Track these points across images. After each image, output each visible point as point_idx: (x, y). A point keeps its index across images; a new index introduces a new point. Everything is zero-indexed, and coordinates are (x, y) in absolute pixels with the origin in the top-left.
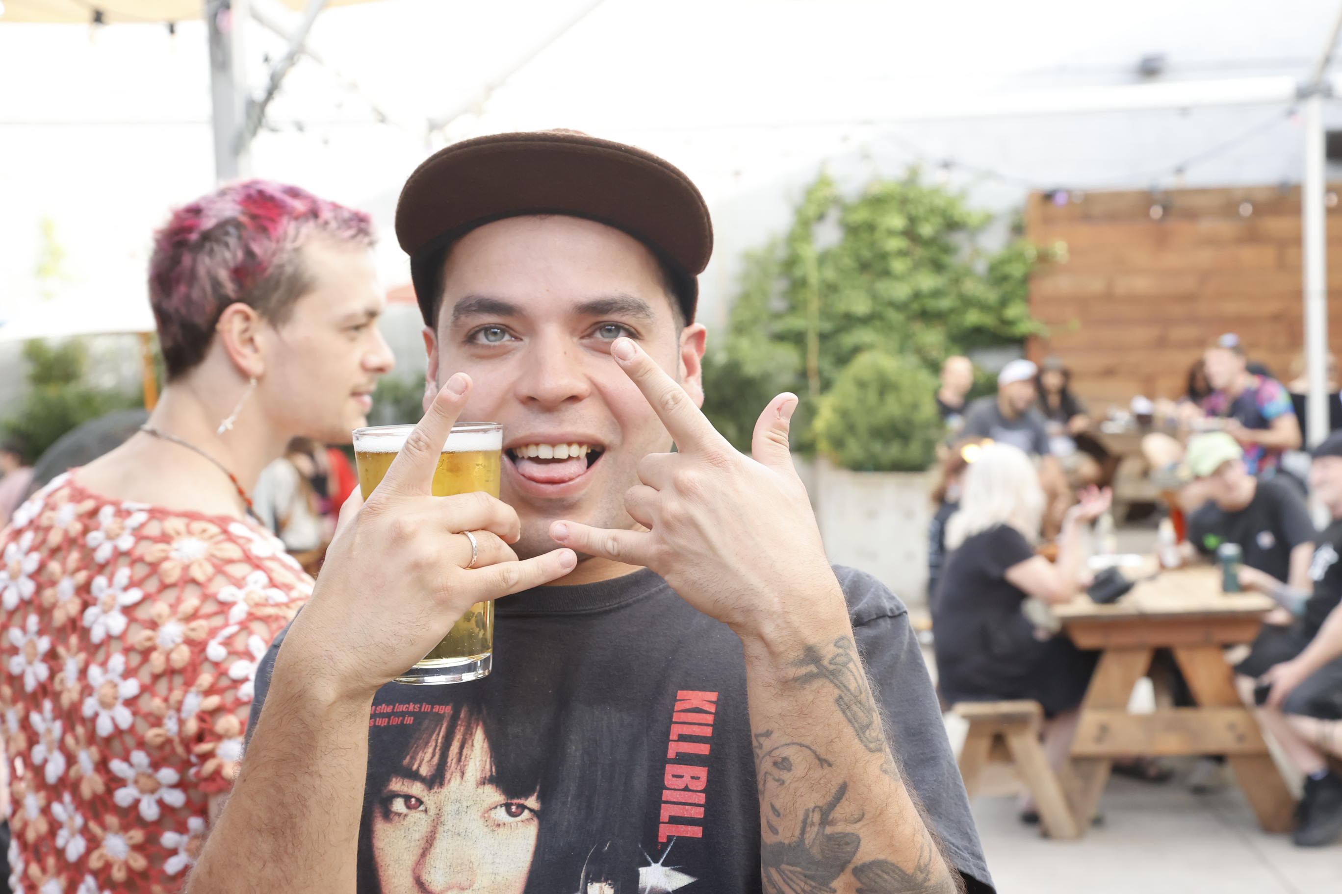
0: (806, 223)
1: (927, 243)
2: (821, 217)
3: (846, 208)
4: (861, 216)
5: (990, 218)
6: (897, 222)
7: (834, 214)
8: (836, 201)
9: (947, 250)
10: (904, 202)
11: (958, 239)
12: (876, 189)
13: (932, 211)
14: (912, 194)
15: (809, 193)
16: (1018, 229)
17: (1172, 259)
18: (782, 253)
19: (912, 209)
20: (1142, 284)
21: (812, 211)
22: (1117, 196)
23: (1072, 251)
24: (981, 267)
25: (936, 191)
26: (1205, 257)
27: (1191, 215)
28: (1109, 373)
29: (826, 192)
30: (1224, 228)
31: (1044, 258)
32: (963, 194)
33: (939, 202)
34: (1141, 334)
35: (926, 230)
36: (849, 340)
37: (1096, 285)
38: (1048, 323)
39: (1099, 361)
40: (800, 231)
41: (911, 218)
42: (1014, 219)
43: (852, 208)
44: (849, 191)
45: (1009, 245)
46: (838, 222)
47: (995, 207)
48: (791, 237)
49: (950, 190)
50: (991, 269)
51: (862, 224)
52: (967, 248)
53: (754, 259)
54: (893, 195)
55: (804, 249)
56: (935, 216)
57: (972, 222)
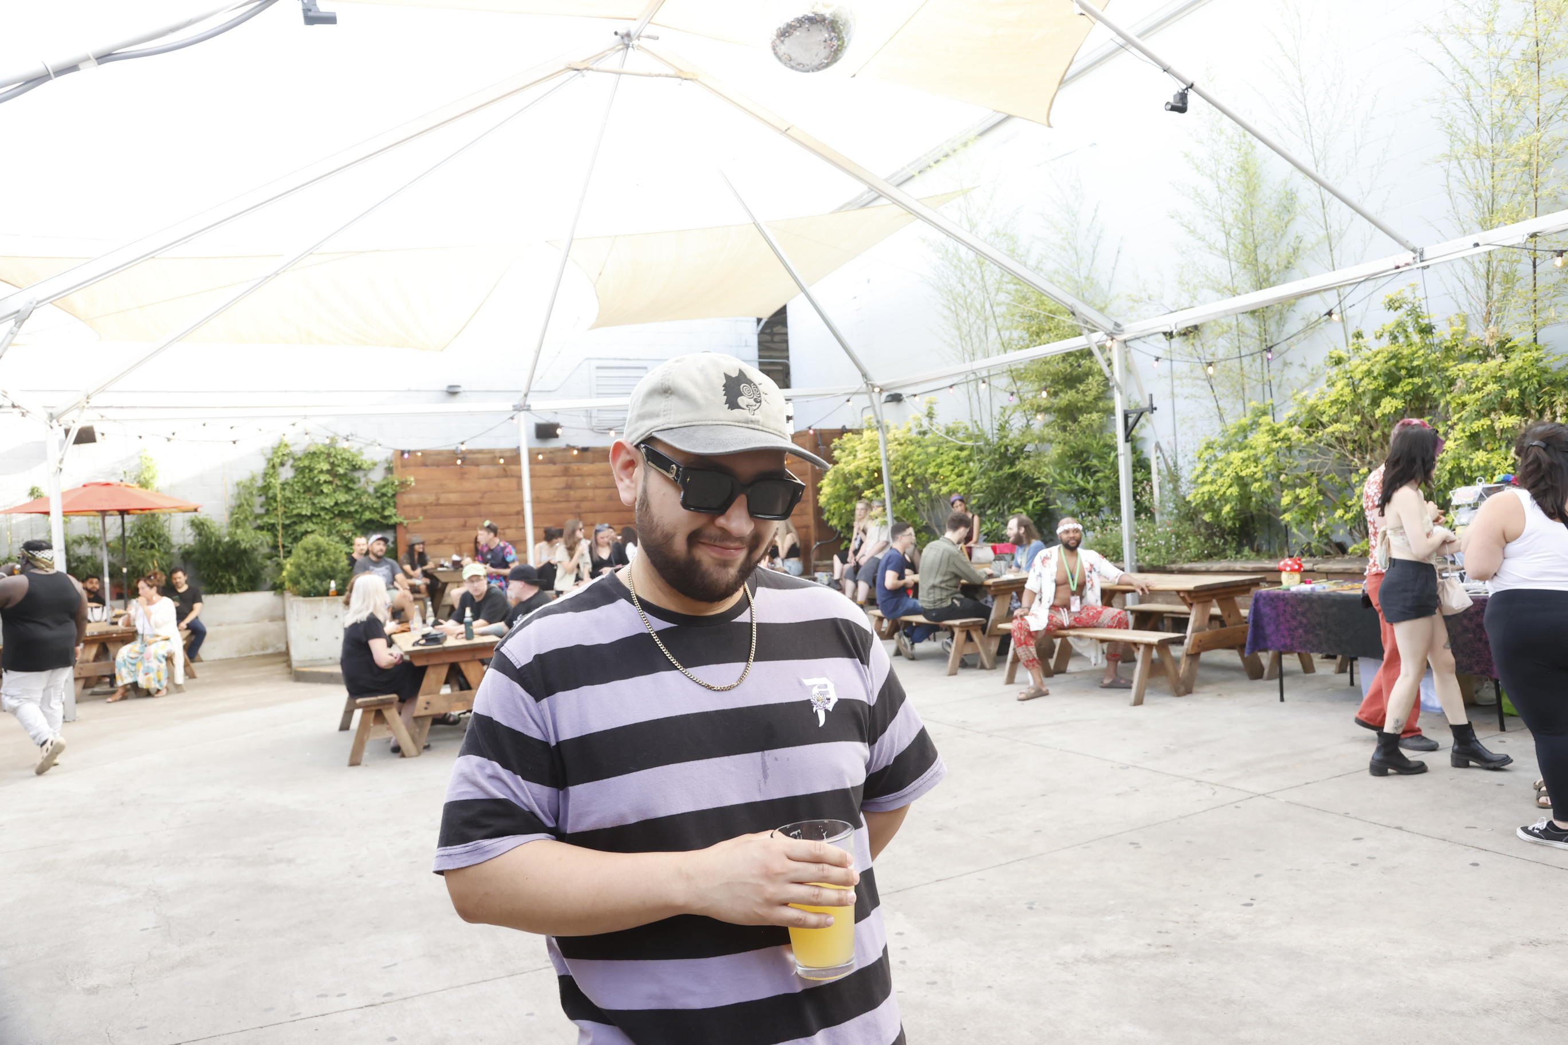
0: (273, 467)
1: (341, 477)
2: (282, 464)
3: (295, 460)
4: (306, 463)
5: (375, 464)
6: (326, 467)
7: (291, 462)
8: (291, 455)
9: (352, 481)
10: (329, 455)
11: (357, 474)
12: (312, 449)
13: (343, 459)
14: (332, 451)
15: (275, 451)
16: (389, 470)
17: (467, 485)
18: (260, 483)
19: (331, 460)
20: (453, 497)
21: (277, 461)
22: (439, 453)
23: (416, 480)
24: (371, 490)
25: (345, 450)
26: (483, 484)
27: (477, 464)
28: (439, 542)
29: (286, 451)
30: (492, 470)
31: (403, 484)
32: (360, 452)
33: (346, 455)
34: (454, 522)
35: (341, 471)
36: (300, 528)
37: (431, 498)
38: (406, 519)
39: (433, 536)
40: (271, 471)
41: (332, 464)
42: (387, 465)
43: (300, 459)
44: (298, 449)
45: (385, 478)
46: (292, 466)
47: (377, 459)
48: (266, 474)
49: (353, 450)
50: (376, 491)
51: (305, 467)
52: (363, 480)
53: (244, 486)
54: (322, 453)
55: (273, 481)
56: (345, 463)
57: (365, 466)
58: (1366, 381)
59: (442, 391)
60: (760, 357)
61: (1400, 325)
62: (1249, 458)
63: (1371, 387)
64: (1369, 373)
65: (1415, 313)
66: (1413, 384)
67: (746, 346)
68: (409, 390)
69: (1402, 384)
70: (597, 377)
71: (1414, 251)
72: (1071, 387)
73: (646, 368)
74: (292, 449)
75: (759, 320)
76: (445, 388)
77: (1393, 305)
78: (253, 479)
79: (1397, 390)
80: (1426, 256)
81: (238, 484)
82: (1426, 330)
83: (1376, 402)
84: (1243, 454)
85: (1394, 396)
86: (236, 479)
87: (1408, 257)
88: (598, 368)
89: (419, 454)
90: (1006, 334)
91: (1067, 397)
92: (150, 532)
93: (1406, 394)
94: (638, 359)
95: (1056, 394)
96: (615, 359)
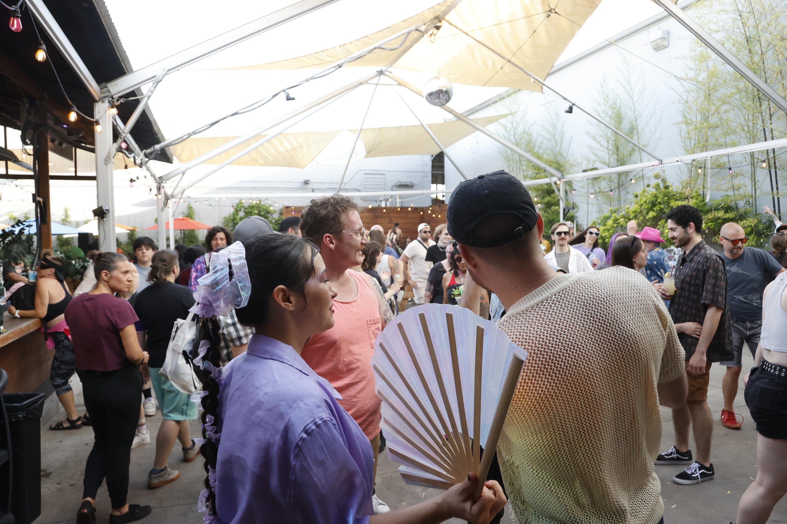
0: (237, 211)
2: (240, 210)
3: (245, 209)
4: (249, 210)
5: (275, 211)
6: (257, 212)
7: (243, 210)
8: (243, 207)
10: (258, 207)
11: (269, 215)
12: (252, 205)
13: (264, 209)
14: (259, 206)
15: (237, 205)
16: (281, 214)
18: (232, 218)
19: (259, 209)
21: (239, 209)
25: (264, 205)
29: (242, 205)
32: (270, 206)
33: (265, 208)
35: (262, 213)
40: (236, 213)
41: (259, 211)
42: (279, 212)
43: (247, 208)
44: (246, 205)
45: (279, 217)
46: (244, 211)
47: (276, 209)
48: (234, 214)
49: (267, 205)
50: (276, 222)
51: (249, 212)
52: (271, 217)
53: (227, 219)
54: (255, 206)
55: (236, 217)
56: (264, 211)
57: (272, 212)
58: (645, 204)
59: (302, 182)
60: (432, 171)
61: (658, 185)
62: (606, 229)
63: (646, 207)
64: (645, 202)
65: (664, 181)
66: (660, 207)
67: (427, 166)
68: (289, 182)
69: (657, 207)
70: (365, 178)
71: (659, 160)
72: (549, 195)
73: (384, 174)
74: (244, 204)
75: (432, 156)
76: (303, 180)
77: (657, 177)
78: (230, 216)
79: (655, 209)
80: (663, 162)
81: (225, 218)
82: (667, 187)
83: (647, 213)
84: (604, 228)
85: (653, 211)
86: (224, 216)
87: (657, 162)
88: (365, 174)
89: (293, 208)
90: (525, 173)
91: (547, 199)
92: (192, 236)
93: (658, 210)
94: (382, 171)
95: (543, 198)
96: (372, 170)
